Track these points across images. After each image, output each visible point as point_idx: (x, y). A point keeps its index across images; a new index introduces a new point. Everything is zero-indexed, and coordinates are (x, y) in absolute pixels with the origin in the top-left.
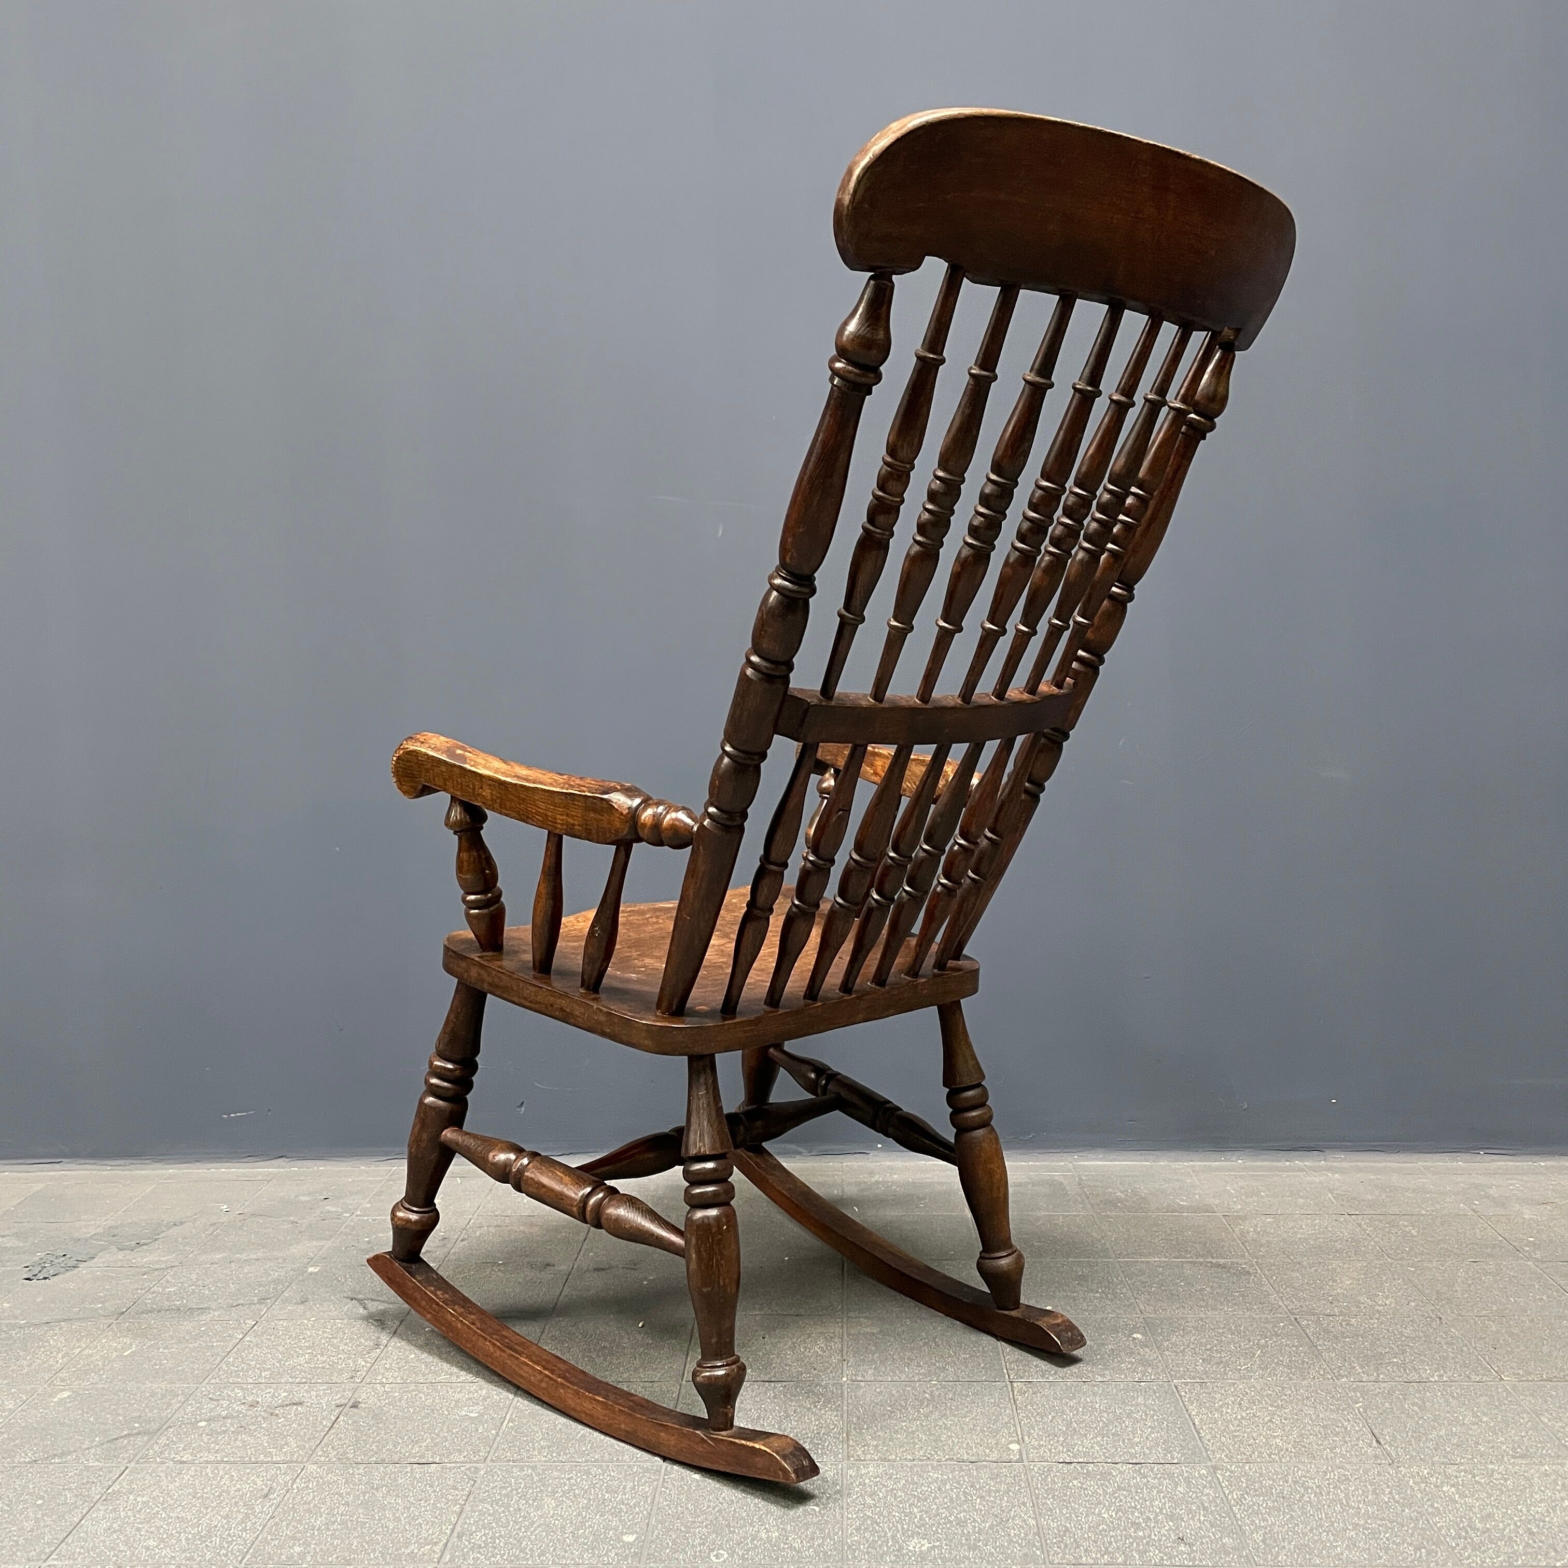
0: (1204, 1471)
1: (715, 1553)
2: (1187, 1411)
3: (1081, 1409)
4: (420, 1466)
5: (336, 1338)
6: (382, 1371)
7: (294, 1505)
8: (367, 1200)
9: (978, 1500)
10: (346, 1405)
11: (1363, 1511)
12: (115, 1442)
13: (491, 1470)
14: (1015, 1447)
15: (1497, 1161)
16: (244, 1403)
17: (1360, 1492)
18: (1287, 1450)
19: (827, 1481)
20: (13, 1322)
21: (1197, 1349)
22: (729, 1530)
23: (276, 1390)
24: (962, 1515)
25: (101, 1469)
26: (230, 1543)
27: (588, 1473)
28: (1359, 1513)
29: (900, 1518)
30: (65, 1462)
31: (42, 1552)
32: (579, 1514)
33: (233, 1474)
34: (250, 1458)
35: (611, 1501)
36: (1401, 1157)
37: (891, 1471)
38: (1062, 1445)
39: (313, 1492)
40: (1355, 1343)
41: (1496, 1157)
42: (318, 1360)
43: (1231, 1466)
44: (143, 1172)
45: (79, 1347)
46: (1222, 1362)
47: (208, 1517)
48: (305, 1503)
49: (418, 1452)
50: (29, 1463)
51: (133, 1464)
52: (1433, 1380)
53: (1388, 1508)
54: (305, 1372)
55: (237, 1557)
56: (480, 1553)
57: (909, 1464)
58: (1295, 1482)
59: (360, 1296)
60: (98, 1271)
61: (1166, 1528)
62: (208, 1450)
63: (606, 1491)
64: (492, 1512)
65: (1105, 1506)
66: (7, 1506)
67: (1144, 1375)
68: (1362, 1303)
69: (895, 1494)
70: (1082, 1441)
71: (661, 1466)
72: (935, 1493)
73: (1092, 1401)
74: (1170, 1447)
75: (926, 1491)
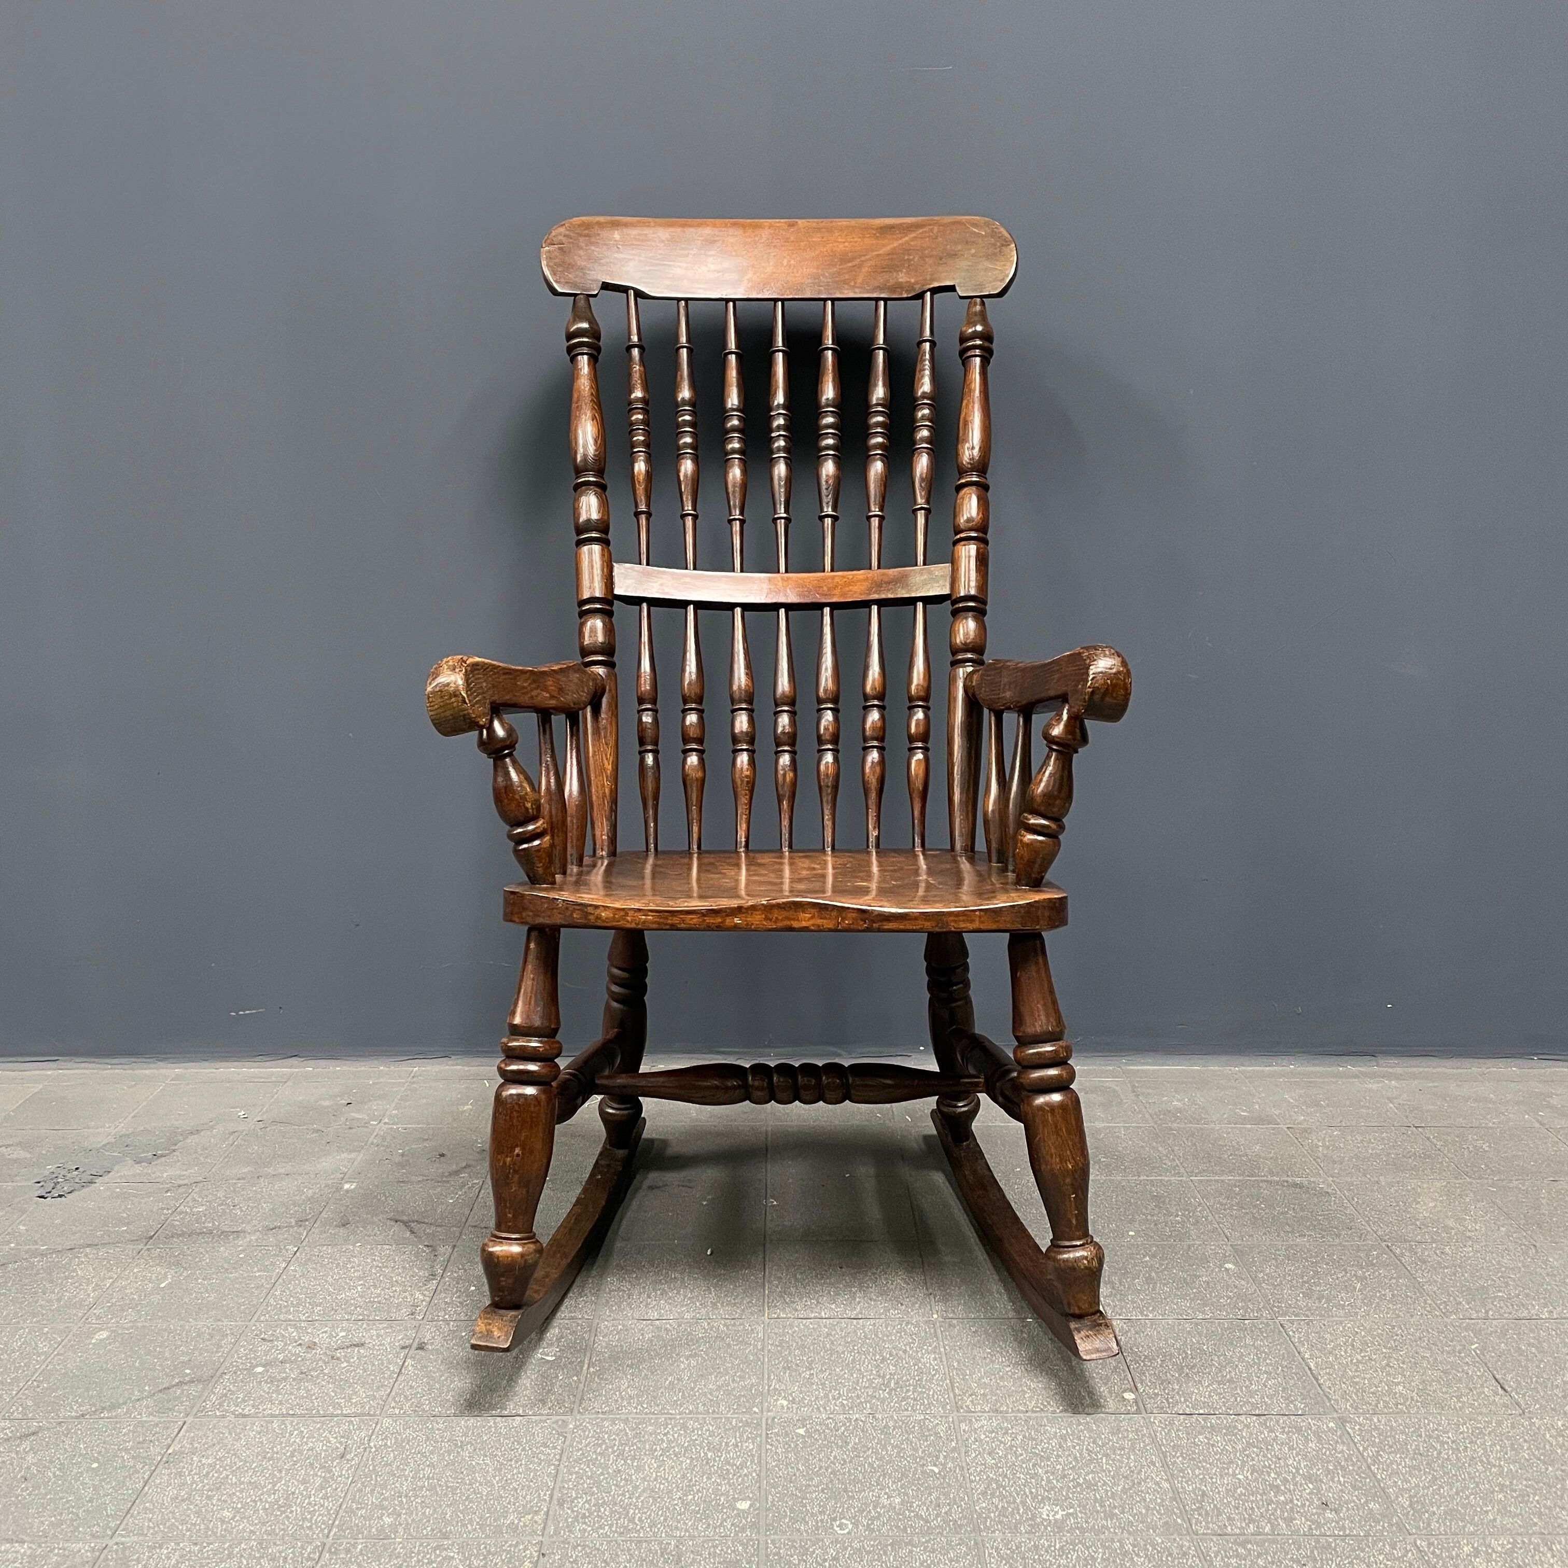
0: (1331, 1425)
1: (838, 1523)
2: (1299, 1353)
4: (504, 1419)
5: (386, 1267)
6: (443, 1306)
7: (374, 1467)
8: (393, 1105)
9: (1104, 1460)
10: (411, 1347)
11: (1506, 1469)
12: (166, 1391)
13: (581, 1425)
14: (1129, 1396)
15: (1550, 1067)
16: (300, 1344)
17: (1498, 1447)
18: (1412, 1399)
19: (941, 1437)
20: (33, 1247)
21: (1294, 1282)
22: (848, 1496)
23: (333, 1328)
24: (1090, 1476)
25: (157, 1425)
26: (312, 1513)
27: (684, 1426)
28: (1503, 1472)
29: (1026, 1481)
30: (116, 1417)
31: (107, 1526)
32: (684, 1476)
33: (302, 1430)
34: (318, 1411)
35: (715, 1461)
36: (1455, 1062)
37: (1006, 1425)
38: (1178, 1393)
39: (393, 1451)
40: (1454, 1274)
41: (1551, 1062)
42: (372, 1293)
43: (1359, 1417)
44: (147, 1072)
45: (110, 1278)
46: (1323, 1297)
47: (283, 1482)
48: (387, 1465)
49: (499, 1403)
50: (77, 1418)
51: (190, 1419)
52: (1544, 1317)
53: (1531, 1466)
54: (361, 1307)
55: (322, 1530)
56: (585, 1523)
57: (1022, 1415)
58: (1430, 1437)
59: (405, 1218)
60: (117, 1187)
61: (1307, 1491)
62: (271, 1401)
63: (708, 1449)
64: (590, 1474)
65: (1237, 1465)
66: (60, 1469)
67: (1246, 1312)
68: (1452, 1229)
69: (1015, 1453)
70: (1198, 1389)
71: (761, 1419)
72: (1057, 1450)
73: (1198, 1342)
74: (1291, 1395)
75: (1047, 1448)
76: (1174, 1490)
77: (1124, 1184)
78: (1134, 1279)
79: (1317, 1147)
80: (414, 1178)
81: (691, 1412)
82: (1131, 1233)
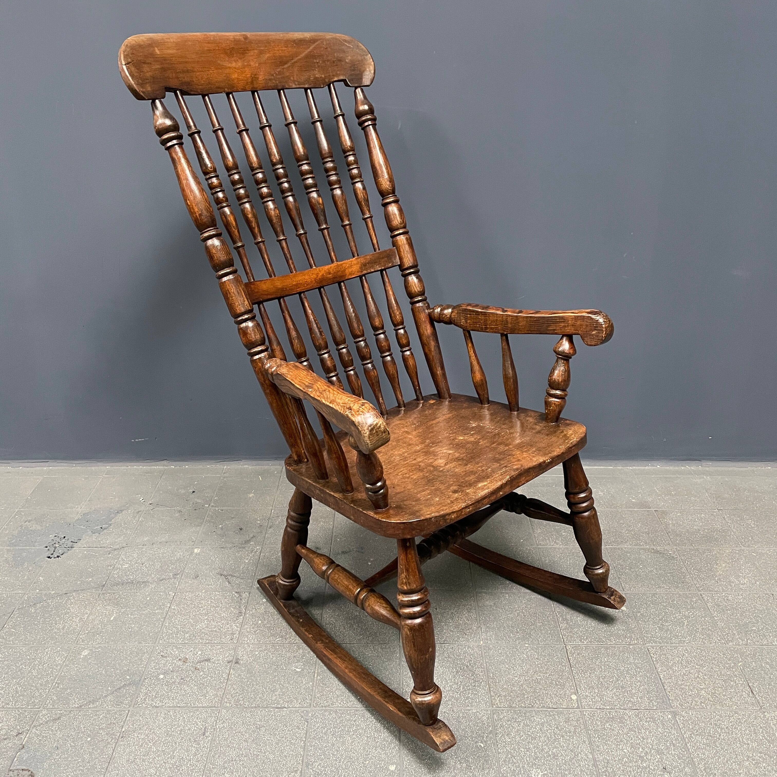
2: (656, 668)
3: (603, 667)
6: (246, 634)
7: (219, 741)
8: (215, 493)
9: (561, 740)
10: (232, 661)
12: (119, 690)
13: (315, 714)
14: (574, 697)
16: (180, 660)
17: (748, 731)
18: (709, 699)
19: (484, 724)
21: (655, 619)
23: (195, 649)
24: (555, 750)
27: (364, 716)
29: (525, 753)
30: (96, 707)
32: (364, 748)
33: (184, 716)
36: (740, 464)
38: (597, 695)
39: (227, 731)
40: (733, 615)
42: (212, 625)
43: (682, 712)
44: (93, 468)
45: (86, 614)
46: (668, 629)
48: (225, 740)
49: (275, 699)
50: (78, 708)
51: (131, 709)
54: (207, 635)
59: (225, 573)
60: (85, 551)
61: (657, 760)
64: (320, 746)
65: (624, 743)
66: (73, 742)
69: (519, 734)
70: (607, 692)
75: (535, 731)
76: (594, 759)
79: (669, 524)
80: (227, 545)
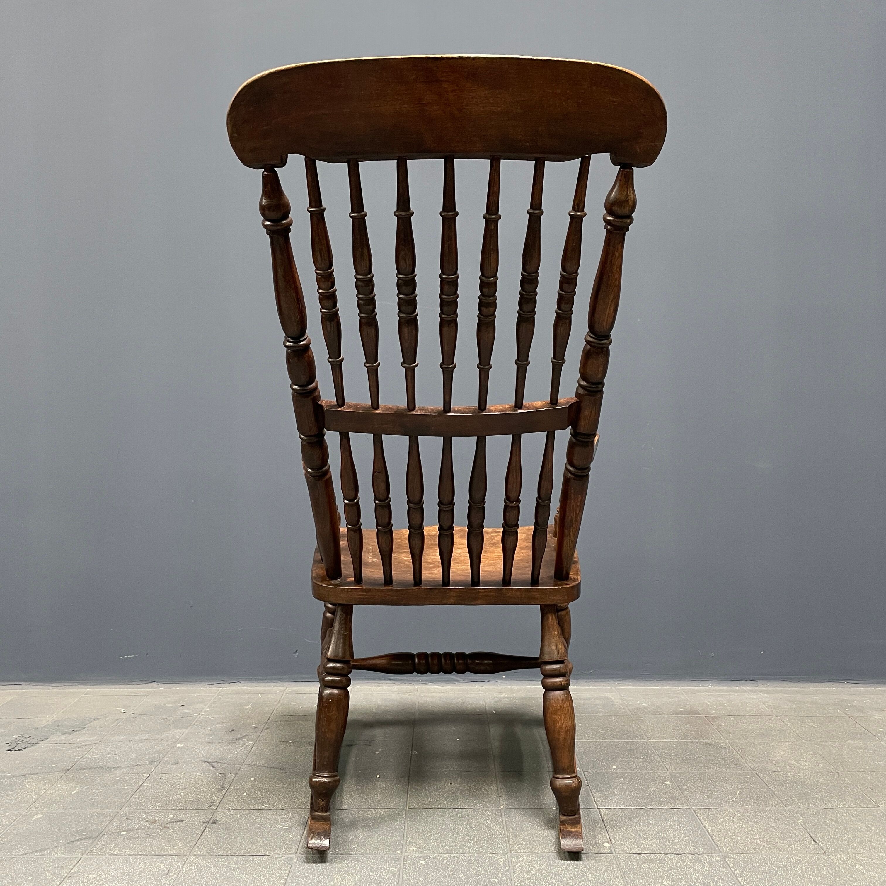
0: (718, 858)
2: (703, 824)
3: (642, 824)
4: (258, 857)
5: (198, 784)
6: (228, 803)
7: (184, 879)
9: (590, 875)
10: (209, 822)
11: (813, 880)
12: (72, 843)
13: (300, 859)
14: (607, 845)
15: (854, 687)
16: (147, 821)
17: (810, 869)
18: (764, 846)
19: (500, 865)
21: (703, 790)
23: (166, 813)
25: (65, 859)
27: (358, 861)
28: (811, 881)
30: (43, 855)
33: (146, 861)
34: (155, 853)
35: (374, 876)
36: (800, 684)
37: (537, 859)
39: (195, 872)
40: (792, 787)
41: (854, 685)
42: (189, 796)
43: (733, 855)
44: (72, 690)
45: (44, 789)
46: (718, 797)
48: (191, 878)
49: (256, 849)
50: (21, 855)
51: (84, 856)
52: (840, 807)
53: (827, 878)
57: (547, 855)
58: (772, 864)
59: (210, 760)
60: (51, 746)
62: (129, 848)
63: (371, 871)
64: (304, 883)
65: (664, 878)
66: (11, 880)
67: (675, 804)
68: (793, 765)
69: (541, 872)
70: (645, 841)
71: (401, 856)
72: (564, 871)
73: (647, 820)
74: (696, 845)
75: (559, 870)
77: (612, 743)
78: (614, 789)
79: (721, 726)
80: (215, 741)
81: (362, 853)
82: (614, 767)
